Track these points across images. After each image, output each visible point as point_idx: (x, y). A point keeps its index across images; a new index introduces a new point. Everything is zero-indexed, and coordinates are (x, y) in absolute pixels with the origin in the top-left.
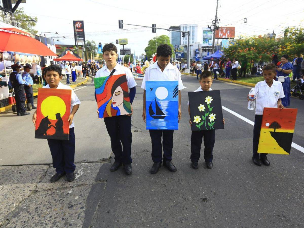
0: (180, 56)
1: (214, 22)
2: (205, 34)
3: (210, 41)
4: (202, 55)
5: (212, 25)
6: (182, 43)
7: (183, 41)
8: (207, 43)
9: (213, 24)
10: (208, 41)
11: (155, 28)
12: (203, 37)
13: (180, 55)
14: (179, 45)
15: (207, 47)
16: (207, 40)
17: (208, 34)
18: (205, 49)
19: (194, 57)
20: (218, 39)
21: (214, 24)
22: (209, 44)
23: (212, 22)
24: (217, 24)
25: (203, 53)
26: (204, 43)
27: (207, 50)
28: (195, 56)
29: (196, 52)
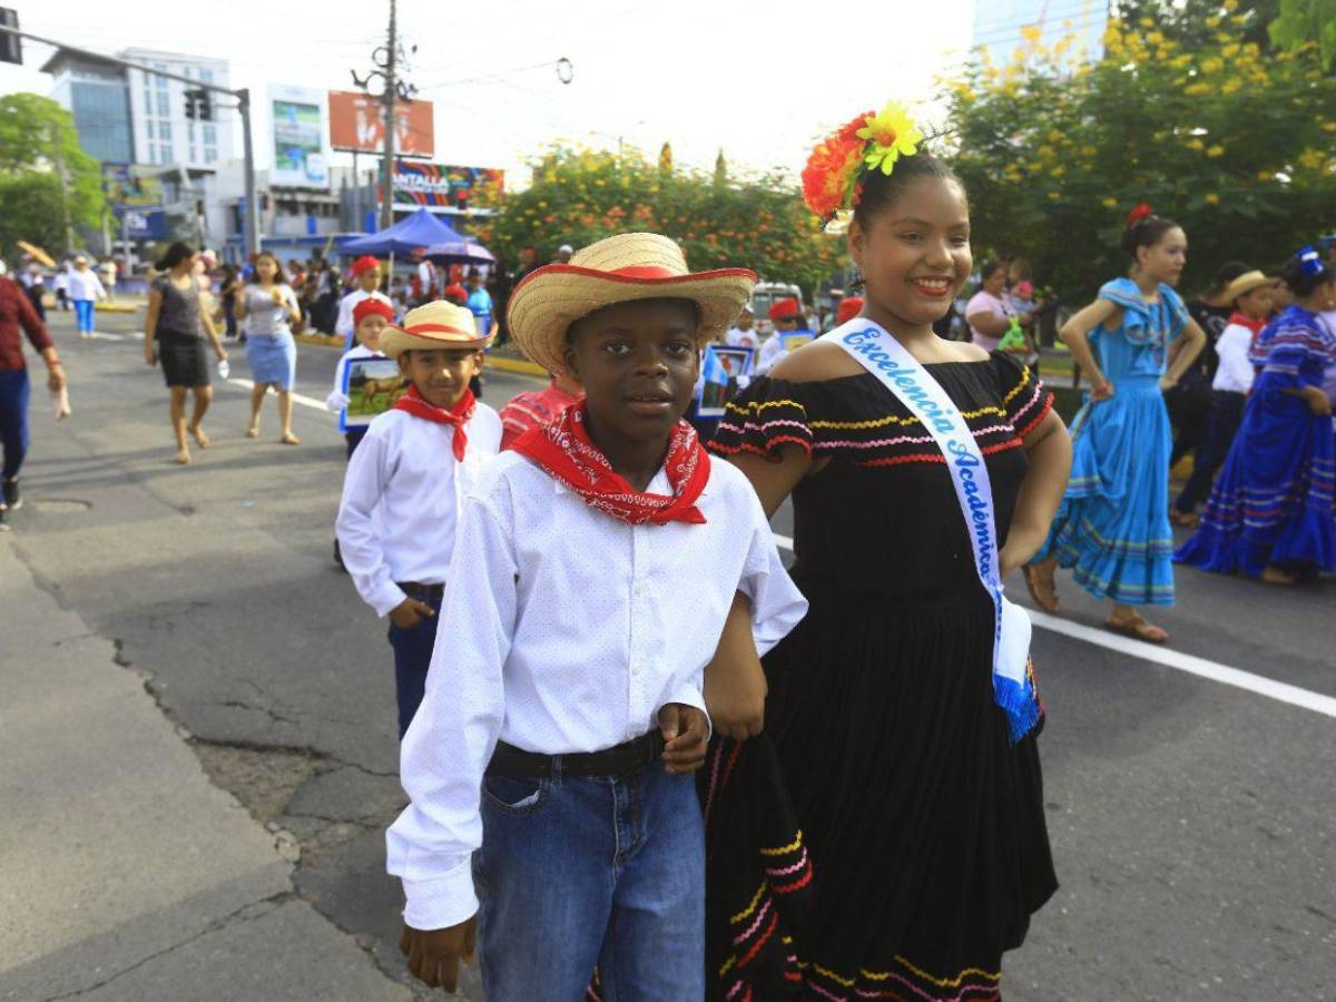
0: (140, 230)
1: (383, 57)
2: (285, 121)
3: (316, 161)
4: (273, 232)
5: (376, 73)
6: (142, 155)
7: (151, 146)
8: (295, 166)
9: (378, 69)
10: (304, 159)
11: (18, 36)
12: (277, 134)
13: (141, 224)
14: (125, 166)
15: (301, 190)
16: (299, 151)
17: (300, 122)
18: (287, 197)
19: (229, 241)
20: (355, 152)
21: (383, 66)
22: (310, 177)
23: (374, 58)
24: (398, 70)
25: (278, 219)
26: (280, 164)
27: (302, 208)
28: (237, 236)
29: (237, 215)
